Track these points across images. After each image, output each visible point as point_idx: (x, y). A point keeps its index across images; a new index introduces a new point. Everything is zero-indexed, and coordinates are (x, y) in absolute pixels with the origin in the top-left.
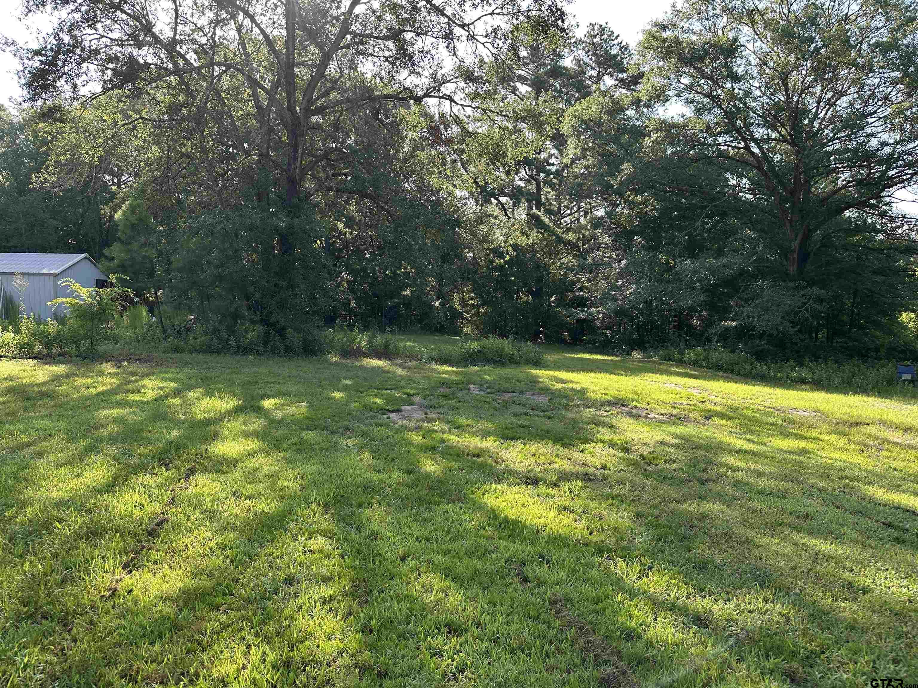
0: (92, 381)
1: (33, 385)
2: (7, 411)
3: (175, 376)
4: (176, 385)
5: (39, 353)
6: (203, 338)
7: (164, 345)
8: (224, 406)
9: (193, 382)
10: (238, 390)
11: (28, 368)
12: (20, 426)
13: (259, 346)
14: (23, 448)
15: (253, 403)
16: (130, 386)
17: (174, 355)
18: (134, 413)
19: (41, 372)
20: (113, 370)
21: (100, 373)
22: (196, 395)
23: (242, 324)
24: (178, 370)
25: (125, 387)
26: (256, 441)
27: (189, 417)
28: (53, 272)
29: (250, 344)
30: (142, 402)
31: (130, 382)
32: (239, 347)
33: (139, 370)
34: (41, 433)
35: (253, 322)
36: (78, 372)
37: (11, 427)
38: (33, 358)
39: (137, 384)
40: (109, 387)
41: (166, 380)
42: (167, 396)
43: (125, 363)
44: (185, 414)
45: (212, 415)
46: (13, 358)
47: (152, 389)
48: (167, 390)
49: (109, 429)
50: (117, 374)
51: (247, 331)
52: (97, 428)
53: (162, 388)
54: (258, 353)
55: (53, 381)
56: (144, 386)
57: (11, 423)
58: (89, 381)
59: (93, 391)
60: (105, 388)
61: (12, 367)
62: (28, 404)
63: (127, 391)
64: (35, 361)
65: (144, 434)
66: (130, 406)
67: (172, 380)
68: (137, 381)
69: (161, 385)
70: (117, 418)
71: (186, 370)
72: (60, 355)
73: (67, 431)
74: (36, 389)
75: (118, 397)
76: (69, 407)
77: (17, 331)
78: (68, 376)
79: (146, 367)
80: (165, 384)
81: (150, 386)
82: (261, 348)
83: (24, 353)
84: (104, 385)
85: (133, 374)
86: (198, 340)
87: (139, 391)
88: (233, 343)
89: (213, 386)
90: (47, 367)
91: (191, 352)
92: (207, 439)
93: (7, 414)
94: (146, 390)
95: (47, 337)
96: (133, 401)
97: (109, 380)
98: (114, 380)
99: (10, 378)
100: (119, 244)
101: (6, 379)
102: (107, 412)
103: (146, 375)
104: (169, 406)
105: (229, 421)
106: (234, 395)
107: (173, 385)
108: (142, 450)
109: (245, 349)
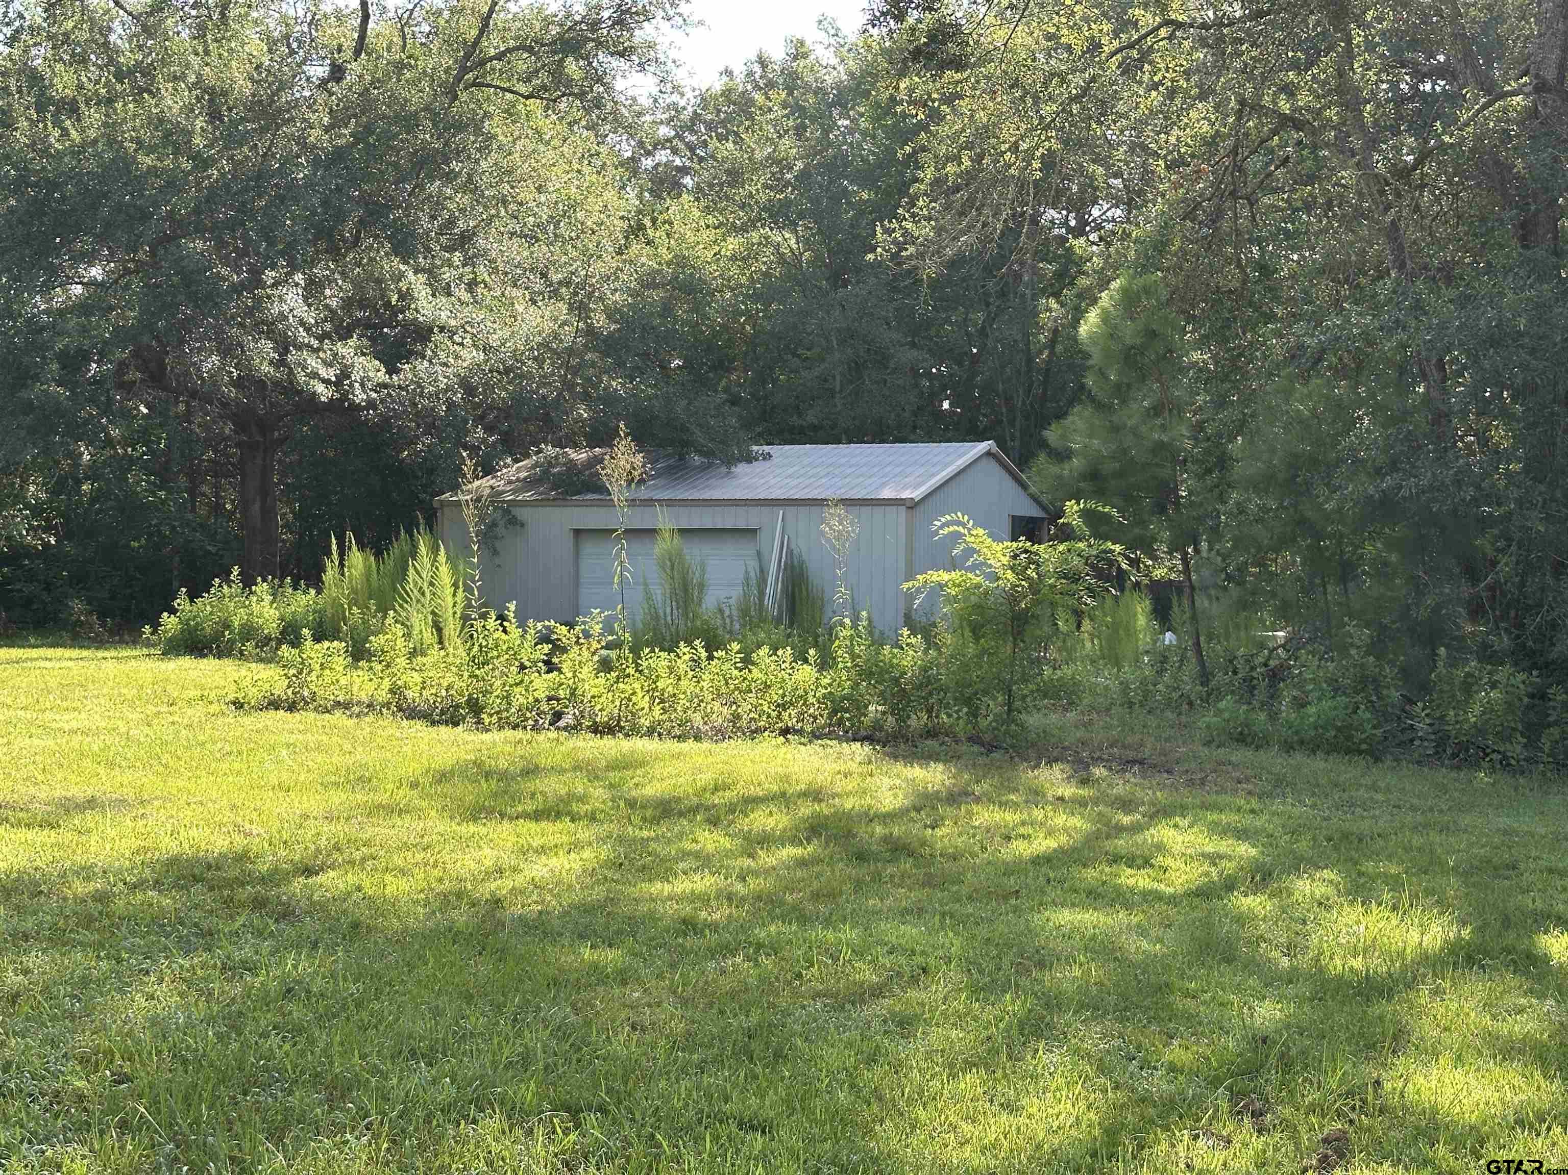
0: (1017, 817)
1: (870, 817)
2: (815, 885)
3: (1248, 821)
4: (1253, 852)
5: (877, 726)
6: (1326, 704)
7: (1208, 718)
8: (1414, 936)
9: (1303, 845)
10: (1453, 886)
11: (853, 766)
12: (850, 934)
13: (1509, 739)
14: (863, 1001)
15: (1510, 937)
16: (1121, 843)
17: (1240, 755)
18: (1142, 932)
19: (886, 780)
20: (1068, 791)
21: (1036, 796)
22: (1320, 890)
23: (1453, 663)
24: (1255, 803)
25: (1109, 845)
26: (1538, 1075)
27: (1304, 962)
28: (905, 495)
29: (1480, 731)
30: (1158, 897)
31: (1120, 829)
32: (1442, 741)
33: (1139, 794)
34: (902, 960)
35: (1488, 655)
36: (977, 790)
37: (830, 935)
38: (862, 740)
39: (1139, 838)
40: (1064, 839)
41: (1224, 831)
42: (1230, 885)
43: (1099, 772)
44: (1290, 950)
45: (1378, 965)
46: (816, 736)
47: (1188, 859)
48: (1229, 867)
49: (1077, 972)
50: (1082, 803)
51: (1468, 687)
52: (1041, 965)
53: (1214, 859)
54: (1505, 764)
55: (918, 810)
56: (1160, 848)
57: (828, 923)
58: (1010, 817)
59: (1021, 849)
60: (1052, 844)
61: (816, 762)
62: (863, 871)
63: (1115, 859)
64: (867, 748)
65: (1181, 1003)
66: (1128, 906)
67: (1242, 834)
68: (1136, 828)
69: (1210, 849)
70: (1093, 938)
71: (1277, 805)
72: (931, 733)
73: (969, 965)
74: (879, 830)
75: (1091, 874)
76: (965, 890)
77: (825, 663)
78: (955, 798)
79: (1162, 786)
80: (1224, 846)
81: (1177, 848)
82: (1516, 749)
83: (840, 722)
84: (1050, 833)
85: (1127, 805)
86: (1311, 710)
87: (1147, 863)
88: (1422, 727)
89: (1369, 866)
90: (899, 767)
91: (1288, 747)
92: (1372, 1046)
93: (816, 896)
94: (1169, 861)
95: (896, 681)
96: (1132, 890)
97: (1060, 819)
98: (1076, 822)
99: (815, 794)
100: (1088, 411)
101: (804, 794)
102: (1065, 917)
103: (1160, 813)
104: (1240, 920)
105: (1437, 992)
106: (1443, 904)
107: (1246, 850)
108: (1176, 1053)
109: (1463, 747)
